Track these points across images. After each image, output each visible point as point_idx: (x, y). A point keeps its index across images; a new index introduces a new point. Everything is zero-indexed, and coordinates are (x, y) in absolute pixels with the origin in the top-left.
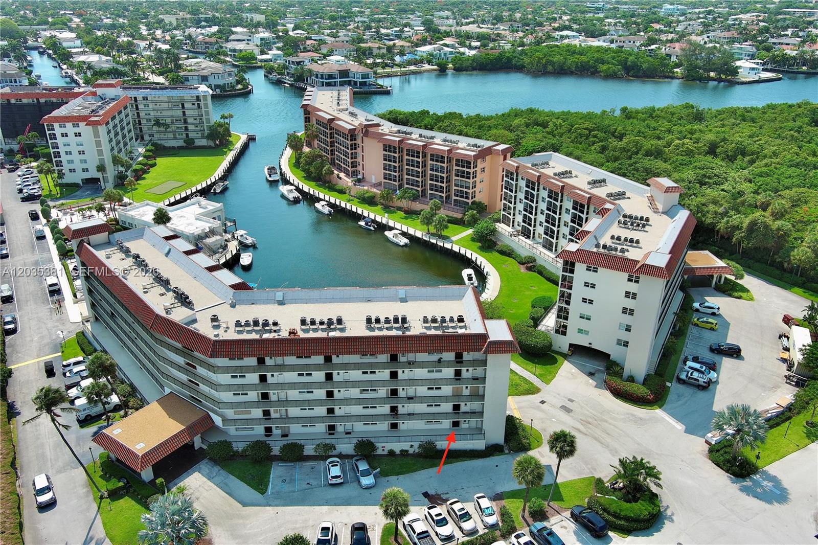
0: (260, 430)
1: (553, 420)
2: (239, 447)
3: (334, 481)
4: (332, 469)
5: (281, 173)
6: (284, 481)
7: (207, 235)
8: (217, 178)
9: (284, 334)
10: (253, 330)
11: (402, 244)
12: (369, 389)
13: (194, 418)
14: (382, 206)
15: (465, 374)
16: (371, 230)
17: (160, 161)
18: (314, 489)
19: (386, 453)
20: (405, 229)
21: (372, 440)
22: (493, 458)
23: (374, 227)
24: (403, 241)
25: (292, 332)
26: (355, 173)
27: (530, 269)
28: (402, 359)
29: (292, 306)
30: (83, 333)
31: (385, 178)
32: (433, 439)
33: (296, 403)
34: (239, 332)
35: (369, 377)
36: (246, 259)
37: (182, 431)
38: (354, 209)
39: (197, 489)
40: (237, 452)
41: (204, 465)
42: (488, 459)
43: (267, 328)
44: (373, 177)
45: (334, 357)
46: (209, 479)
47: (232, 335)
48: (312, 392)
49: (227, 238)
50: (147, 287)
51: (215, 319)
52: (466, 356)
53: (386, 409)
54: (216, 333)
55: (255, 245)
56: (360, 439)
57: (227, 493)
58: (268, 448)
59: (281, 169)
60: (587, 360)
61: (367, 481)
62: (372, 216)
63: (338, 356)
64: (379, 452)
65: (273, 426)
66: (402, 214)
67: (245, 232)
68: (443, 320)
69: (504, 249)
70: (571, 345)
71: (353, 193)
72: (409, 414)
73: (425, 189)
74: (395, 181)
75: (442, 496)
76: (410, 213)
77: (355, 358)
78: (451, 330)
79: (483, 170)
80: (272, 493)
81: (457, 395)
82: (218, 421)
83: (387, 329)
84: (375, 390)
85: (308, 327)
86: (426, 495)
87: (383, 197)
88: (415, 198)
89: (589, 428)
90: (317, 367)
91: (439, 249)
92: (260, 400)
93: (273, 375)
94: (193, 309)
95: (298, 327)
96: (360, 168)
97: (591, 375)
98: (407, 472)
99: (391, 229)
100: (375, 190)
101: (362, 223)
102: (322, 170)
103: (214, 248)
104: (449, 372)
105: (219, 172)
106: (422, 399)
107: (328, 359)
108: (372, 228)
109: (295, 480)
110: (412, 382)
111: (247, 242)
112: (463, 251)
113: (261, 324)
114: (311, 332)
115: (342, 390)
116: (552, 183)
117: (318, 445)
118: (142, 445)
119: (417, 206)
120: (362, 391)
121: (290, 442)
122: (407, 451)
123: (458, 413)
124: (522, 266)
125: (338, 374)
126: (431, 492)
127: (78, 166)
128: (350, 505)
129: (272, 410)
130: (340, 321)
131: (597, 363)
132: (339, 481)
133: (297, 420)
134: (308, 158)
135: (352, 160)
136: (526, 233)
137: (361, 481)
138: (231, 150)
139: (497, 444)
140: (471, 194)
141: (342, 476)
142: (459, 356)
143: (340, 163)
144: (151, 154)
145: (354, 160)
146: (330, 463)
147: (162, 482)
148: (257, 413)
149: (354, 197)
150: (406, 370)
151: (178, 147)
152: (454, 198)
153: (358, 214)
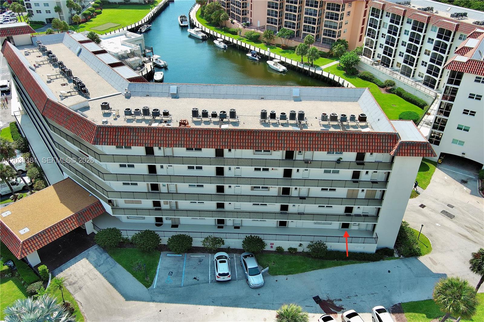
0: (151, 219)
1: (437, 224)
2: (128, 235)
3: (221, 279)
4: (220, 265)
5: (190, 20)
6: (171, 273)
7: (128, 56)
8: (143, 22)
9: (175, 124)
10: (144, 120)
11: (281, 70)
12: (261, 186)
13: (84, 205)
14: (265, 44)
15: (363, 177)
16: (256, 60)
17: (104, 11)
18: (202, 285)
19: (274, 249)
20: (283, 59)
21: (261, 237)
22: (383, 261)
23: (258, 58)
24: (282, 68)
25: (183, 123)
26: (245, 20)
27: (390, 91)
28: (298, 157)
29: (185, 100)
30: (15, 123)
31: (268, 22)
32: (323, 239)
33: (186, 196)
34: (129, 121)
35: (261, 174)
36: (158, 76)
37: (70, 217)
38: (243, 45)
39: (81, 277)
40: (127, 239)
41: (93, 251)
42: (378, 262)
43: (157, 118)
44: (259, 22)
45: (226, 151)
46: (95, 267)
47: (121, 122)
48: (202, 186)
49: (145, 60)
50: (52, 78)
51: (105, 106)
52: (368, 157)
53: (276, 207)
54: (105, 120)
55: (166, 67)
56: (248, 235)
57: (112, 284)
58: (157, 238)
59: (190, 18)
60: (457, 169)
61: (256, 280)
62: (257, 50)
63: (230, 150)
64: (268, 248)
65: (164, 217)
66: (281, 50)
67: (159, 56)
68: (344, 118)
69: (367, 75)
70: (442, 154)
71: (242, 34)
72: (299, 214)
73: (299, 31)
74: (276, 24)
75: (335, 302)
76: (286, 49)
77: (248, 153)
78: (351, 129)
79: (349, 13)
80: (158, 287)
81: (352, 198)
82: (108, 208)
83: (283, 125)
84: (267, 188)
85: (200, 120)
86: (317, 299)
87: (266, 36)
88: (291, 36)
89: (477, 236)
90: (208, 161)
91: (311, 74)
92: (150, 191)
93: (162, 167)
94: (87, 97)
95: (189, 118)
96: (248, 16)
97: (464, 182)
98: (296, 272)
99: (272, 59)
100: (259, 31)
101: (249, 55)
102: (220, 17)
103: (134, 66)
104: (346, 174)
105: (146, 18)
106: (316, 200)
107: (219, 153)
108: (257, 59)
109: (181, 273)
110: (305, 182)
111: (160, 64)
112: (331, 76)
113: (151, 113)
114: (203, 124)
115: (232, 186)
116: (418, 15)
117: (207, 239)
118: (27, 230)
119: (293, 43)
120: (253, 188)
121: (179, 233)
122: (295, 249)
123: (350, 215)
124: (382, 89)
125: (230, 169)
126: (323, 297)
127: (43, 9)
128: (237, 306)
129: (162, 202)
130: (233, 114)
131: (467, 171)
132: (226, 278)
133: (188, 212)
134: (210, 8)
135: (243, 9)
136: (386, 63)
137: (249, 280)
138: (155, 6)
139: (387, 248)
140: (337, 33)
141: (230, 274)
142: (360, 157)
143: (233, 12)
144: (98, 5)
145: (244, 9)
146: (218, 258)
147: (45, 270)
148: (148, 203)
149: (244, 37)
150: (301, 169)
151: (118, 3)
152: (323, 36)
153: (247, 48)
